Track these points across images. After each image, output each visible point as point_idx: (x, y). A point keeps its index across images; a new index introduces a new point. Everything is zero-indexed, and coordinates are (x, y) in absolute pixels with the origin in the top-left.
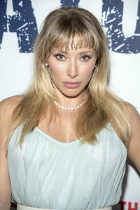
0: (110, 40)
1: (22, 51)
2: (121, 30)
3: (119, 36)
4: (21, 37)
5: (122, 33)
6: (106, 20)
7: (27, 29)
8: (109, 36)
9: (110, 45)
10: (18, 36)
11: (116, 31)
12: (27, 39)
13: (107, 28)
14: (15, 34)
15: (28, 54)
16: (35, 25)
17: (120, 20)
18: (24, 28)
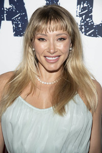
0: (83, 27)
1: (16, 35)
2: (92, 19)
3: (90, 24)
4: (15, 24)
5: (92, 22)
6: (80, 11)
7: (19, 18)
8: (82, 24)
9: (83, 30)
10: (13, 24)
11: (87, 20)
12: (20, 26)
13: (81, 18)
14: (11, 22)
15: (21, 37)
16: (26, 15)
17: (91, 11)
18: (18, 17)
